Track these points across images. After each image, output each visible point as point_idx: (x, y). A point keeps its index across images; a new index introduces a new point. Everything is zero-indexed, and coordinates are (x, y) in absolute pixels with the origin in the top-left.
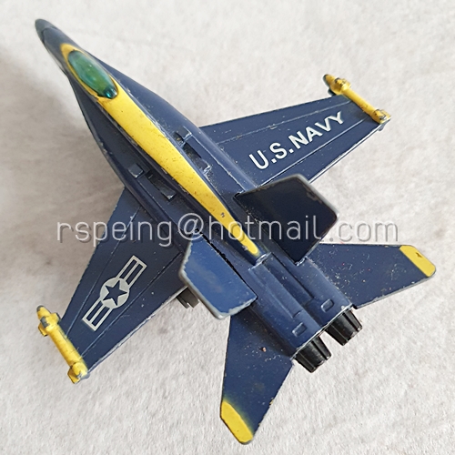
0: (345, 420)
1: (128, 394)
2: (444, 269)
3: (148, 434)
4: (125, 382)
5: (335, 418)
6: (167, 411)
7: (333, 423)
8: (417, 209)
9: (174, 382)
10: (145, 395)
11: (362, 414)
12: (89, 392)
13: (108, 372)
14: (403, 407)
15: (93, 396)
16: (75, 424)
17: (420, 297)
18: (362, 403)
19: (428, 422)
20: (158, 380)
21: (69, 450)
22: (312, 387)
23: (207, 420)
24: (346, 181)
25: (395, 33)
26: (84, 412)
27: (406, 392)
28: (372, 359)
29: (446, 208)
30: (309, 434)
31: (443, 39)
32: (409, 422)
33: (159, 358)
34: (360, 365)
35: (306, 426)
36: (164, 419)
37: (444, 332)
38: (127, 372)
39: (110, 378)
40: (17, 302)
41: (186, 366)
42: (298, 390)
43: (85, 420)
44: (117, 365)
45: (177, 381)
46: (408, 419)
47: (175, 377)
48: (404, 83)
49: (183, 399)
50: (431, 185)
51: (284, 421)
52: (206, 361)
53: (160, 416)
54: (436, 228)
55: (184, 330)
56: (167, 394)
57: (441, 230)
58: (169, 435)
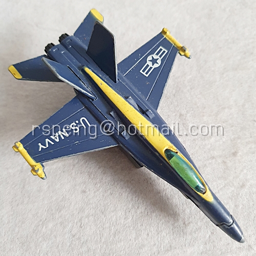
0: (176, 248)
1: (61, 223)
2: (236, 172)
3: (70, 246)
4: (60, 217)
5: (170, 246)
6: (81, 234)
7: (169, 249)
8: (224, 140)
9: (87, 219)
10: (70, 225)
11: (185, 246)
12: (41, 221)
13: (52, 210)
14: (207, 244)
15: (43, 223)
16: (31, 237)
17: (222, 186)
18: (186, 240)
19: (220, 253)
20: (78, 217)
21: (26, 251)
22: (160, 228)
23: (102, 241)
24: (188, 122)
25: (221, 48)
26: (36, 231)
27: (210, 236)
28: (193, 217)
29: (239, 141)
30: (156, 254)
31: (245, 53)
32: (210, 252)
33: (80, 206)
34: (186, 219)
35: (155, 249)
36: (79, 238)
37: (233, 206)
38: (62, 212)
39: (53, 214)
40: (7, 169)
41: (94, 211)
42: (152, 230)
43: (36, 236)
44: (57, 207)
45: (88, 219)
46: (210, 250)
47: (88, 216)
48: (223, 74)
49: (90, 229)
50: (232, 128)
51: (143, 246)
52: (105, 210)
53: (77, 237)
54: (233, 151)
55: (95, 192)
56: (82, 225)
57: (236, 152)
58: (81, 247)
